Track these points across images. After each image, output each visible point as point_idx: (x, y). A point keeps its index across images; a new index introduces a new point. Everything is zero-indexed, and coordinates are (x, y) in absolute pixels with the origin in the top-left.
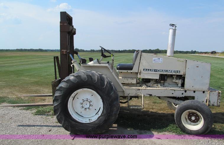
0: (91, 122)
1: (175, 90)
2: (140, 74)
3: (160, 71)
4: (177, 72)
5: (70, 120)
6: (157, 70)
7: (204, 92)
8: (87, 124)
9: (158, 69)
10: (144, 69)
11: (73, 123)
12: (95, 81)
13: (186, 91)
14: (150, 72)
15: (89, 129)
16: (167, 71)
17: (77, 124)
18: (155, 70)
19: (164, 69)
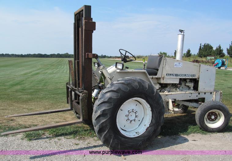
0: (140, 135)
1: (191, 93)
2: (163, 79)
3: (180, 75)
4: (193, 76)
5: (119, 137)
6: (177, 74)
7: (211, 93)
8: (136, 138)
9: (179, 73)
10: (167, 74)
11: (123, 139)
12: (146, 88)
13: (199, 93)
14: (172, 77)
15: (139, 144)
16: (186, 75)
17: (126, 140)
18: (176, 74)
19: (183, 74)
